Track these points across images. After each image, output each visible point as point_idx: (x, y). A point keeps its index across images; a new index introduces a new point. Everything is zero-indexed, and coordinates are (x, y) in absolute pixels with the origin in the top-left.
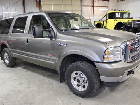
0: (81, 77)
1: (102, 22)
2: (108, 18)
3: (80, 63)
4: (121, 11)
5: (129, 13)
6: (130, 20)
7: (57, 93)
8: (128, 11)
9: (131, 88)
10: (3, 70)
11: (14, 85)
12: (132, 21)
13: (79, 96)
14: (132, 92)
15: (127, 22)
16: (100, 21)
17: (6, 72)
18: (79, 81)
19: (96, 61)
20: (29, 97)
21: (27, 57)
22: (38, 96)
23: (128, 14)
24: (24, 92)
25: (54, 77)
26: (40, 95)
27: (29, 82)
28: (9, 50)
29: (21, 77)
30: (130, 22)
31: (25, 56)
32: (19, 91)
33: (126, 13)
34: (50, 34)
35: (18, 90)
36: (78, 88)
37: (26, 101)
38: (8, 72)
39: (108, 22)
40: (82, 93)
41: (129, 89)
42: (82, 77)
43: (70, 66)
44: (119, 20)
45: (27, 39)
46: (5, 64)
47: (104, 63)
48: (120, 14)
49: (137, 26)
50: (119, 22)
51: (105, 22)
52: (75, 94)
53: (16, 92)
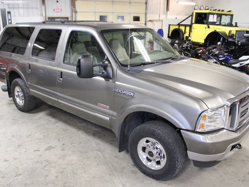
0: (155, 147)
1: (182, 28)
2: (194, 22)
3: (156, 127)
4: (219, 10)
5: (232, 16)
6: (233, 30)
7: (112, 168)
8: (230, 11)
9: (232, 165)
10: (14, 117)
11: (39, 150)
12: (236, 31)
13: (150, 177)
14: (233, 172)
15: (227, 33)
16: (179, 25)
17: (20, 122)
18: (151, 154)
19: (183, 128)
20: (67, 174)
21: (59, 101)
22: (82, 173)
23: (230, 16)
24: (59, 166)
25: (105, 135)
26: (85, 172)
27: (64, 144)
28: (25, 83)
29: (48, 134)
30: (232, 33)
31: (57, 100)
32: (49, 163)
33: (226, 15)
34: (104, 71)
35: (46, 161)
36: (148, 164)
37: (65, 183)
38: (23, 123)
39: (193, 30)
40: (155, 173)
41: (229, 166)
42: (157, 148)
43: (138, 128)
44: (213, 28)
45: (61, 73)
46: (17, 106)
47: (197, 133)
48: (215, 16)
49: (244, 41)
50: (213, 31)
51: (188, 29)
52: (142, 172)
53: (44, 164)
